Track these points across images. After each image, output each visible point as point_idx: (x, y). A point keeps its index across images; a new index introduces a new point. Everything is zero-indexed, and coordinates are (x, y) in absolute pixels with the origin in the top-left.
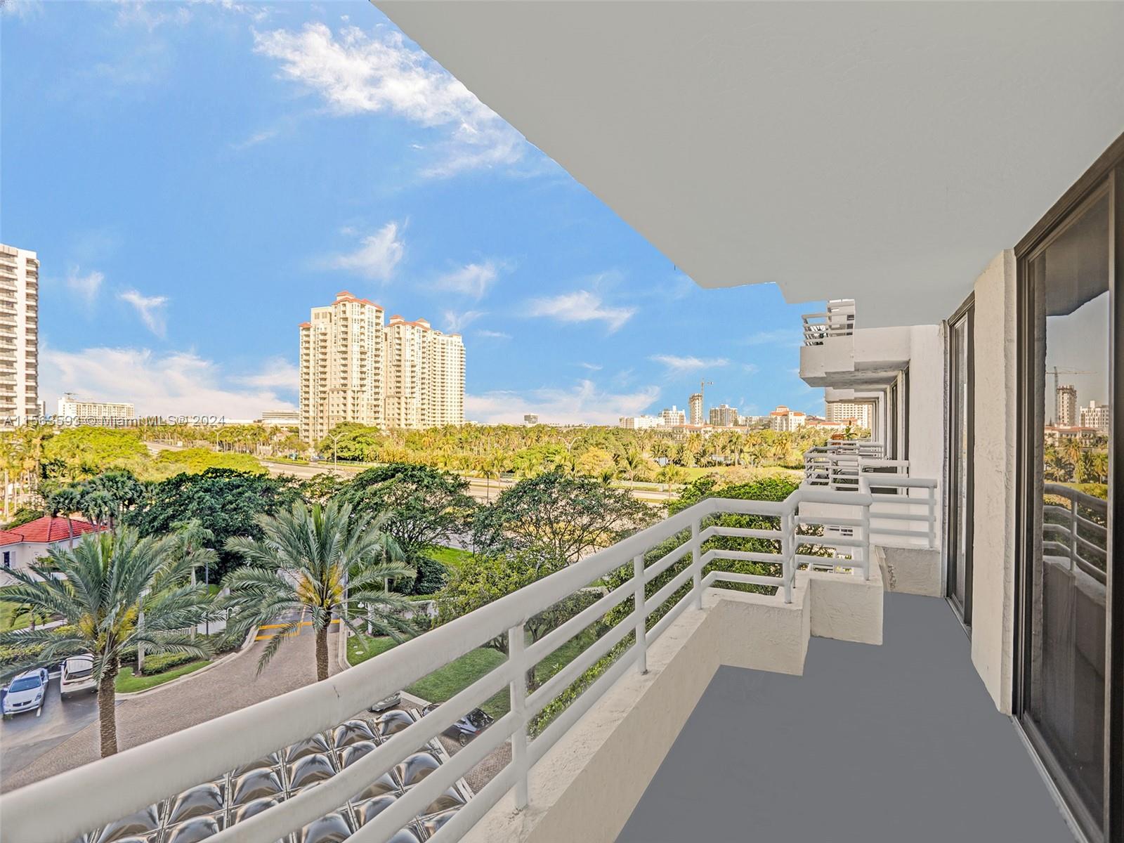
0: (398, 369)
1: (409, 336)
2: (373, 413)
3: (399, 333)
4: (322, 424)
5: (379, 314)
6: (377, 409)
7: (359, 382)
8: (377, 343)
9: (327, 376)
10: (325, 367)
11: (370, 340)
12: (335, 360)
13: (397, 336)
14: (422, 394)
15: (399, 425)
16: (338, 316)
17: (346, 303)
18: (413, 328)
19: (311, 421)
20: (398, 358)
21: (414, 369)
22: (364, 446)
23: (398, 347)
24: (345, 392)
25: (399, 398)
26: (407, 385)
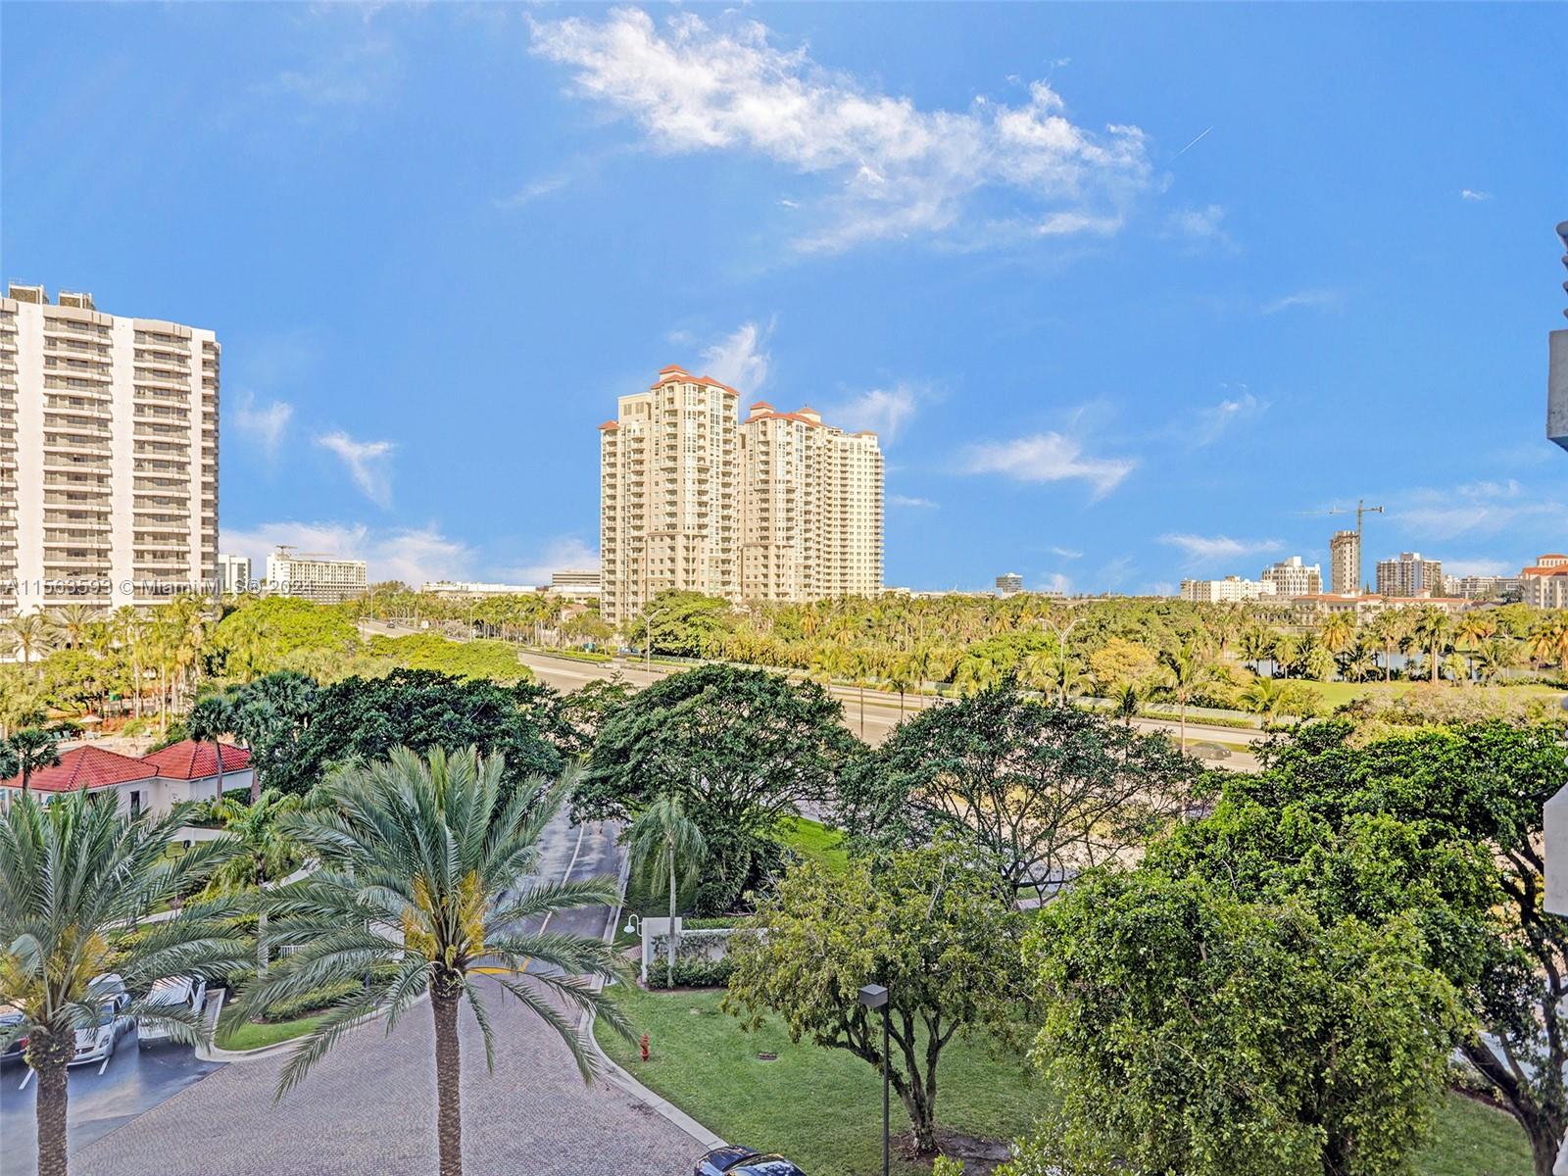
0: (763, 496)
1: (781, 438)
2: (719, 574)
3: (764, 433)
4: (635, 593)
5: (729, 402)
6: (726, 567)
7: (696, 521)
8: (726, 452)
9: (645, 511)
10: (640, 495)
11: (715, 447)
12: (657, 484)
13: (762, 438)
14: (806, 540)
15: (766, 595)
16: (661, 407)
17: (675, 384)
18: (789, 423)
19: (618, 588)
20: (763, 477)
21: (791, 496)
22: (701, 631)
23: (764, 458)
24: (673, 538)
25: (766, 548)
26: (779, 525)
